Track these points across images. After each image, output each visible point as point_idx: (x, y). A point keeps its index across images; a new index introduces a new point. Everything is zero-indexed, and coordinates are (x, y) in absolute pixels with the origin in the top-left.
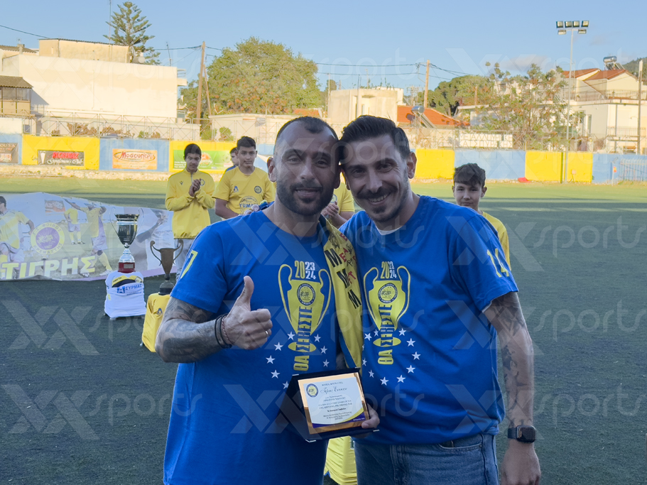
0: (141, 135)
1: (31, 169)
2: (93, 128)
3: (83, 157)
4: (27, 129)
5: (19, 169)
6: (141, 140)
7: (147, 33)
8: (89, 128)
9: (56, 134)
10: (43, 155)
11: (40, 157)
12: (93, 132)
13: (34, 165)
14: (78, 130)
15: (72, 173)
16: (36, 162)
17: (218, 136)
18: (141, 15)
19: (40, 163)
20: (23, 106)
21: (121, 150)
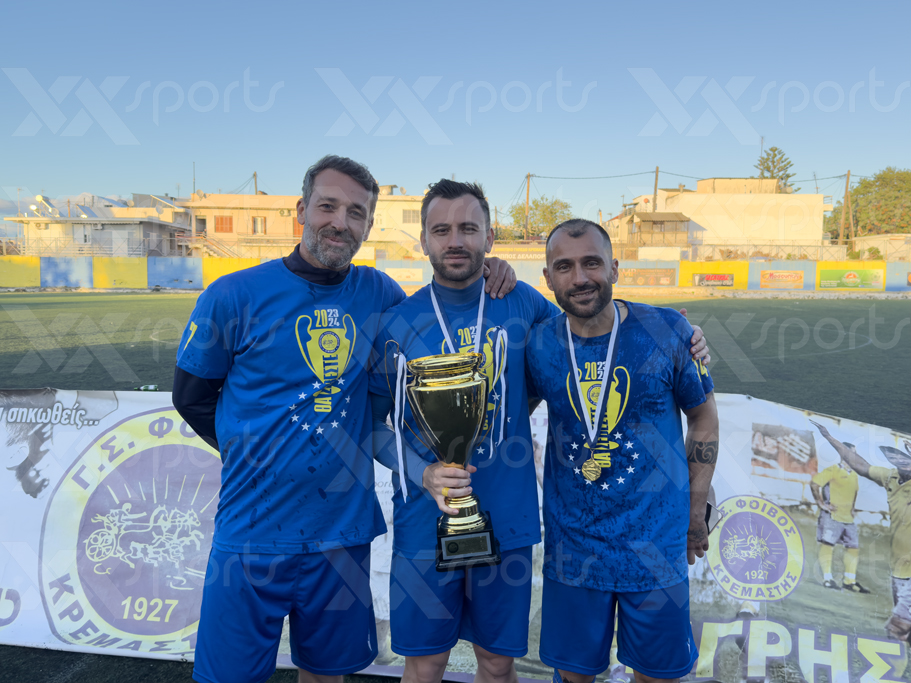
0: (789, 257)
1: (685, 290)
2: (743, 253)
3: (732, 279)
4: (684, 255)
5: (675, 290)
6: (789, 262)
7: (790, 171)
8: (739, 253)
9: (709, 259)
10: (697, 278)
11: (694, 279)
12: (744, 256)
13: (689, 287)
14: (729, 255)
15: (722, 293)
16: (690, 284)
17: (867, 255)
18: (785, 157)
19: (694, 285)
20: (682, 237)
21: (769, 272)
